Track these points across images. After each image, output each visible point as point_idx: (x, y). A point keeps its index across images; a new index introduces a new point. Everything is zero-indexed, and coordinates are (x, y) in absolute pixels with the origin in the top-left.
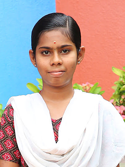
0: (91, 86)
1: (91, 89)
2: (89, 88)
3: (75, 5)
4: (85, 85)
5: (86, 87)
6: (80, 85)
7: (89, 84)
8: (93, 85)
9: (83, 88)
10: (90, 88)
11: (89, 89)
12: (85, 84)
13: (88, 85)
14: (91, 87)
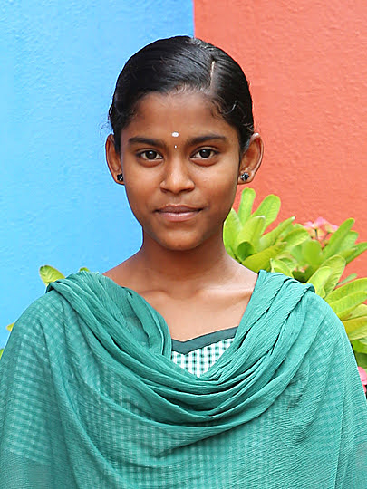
0: (332, 228)
1: (330, 236)
3: (249, 8)
4: (314, 226)
5: (316, 230)
7: (325, 222)
11: (324, 238)
12: (313, 222)
14: (331, 231)
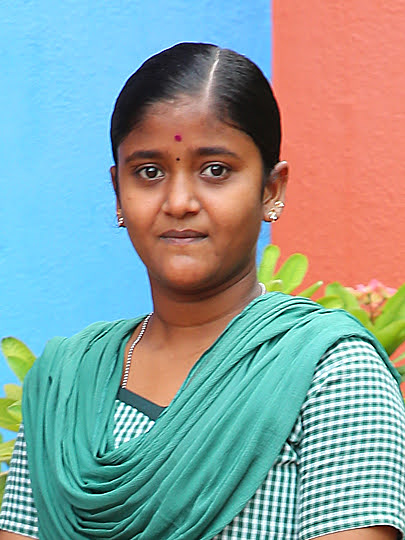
0: (389, 293)
1: (387, 303)
2: (379, 300)
4: (367, 289)
5: (369, 295)
6: (349, 290)
7: (380, 285)
8: (396, 291)
9: (359, 299)
10: (385, 299)
11: (380, 304)
12: (366, 285)
13: (377, 290)
14: (389, 296)
